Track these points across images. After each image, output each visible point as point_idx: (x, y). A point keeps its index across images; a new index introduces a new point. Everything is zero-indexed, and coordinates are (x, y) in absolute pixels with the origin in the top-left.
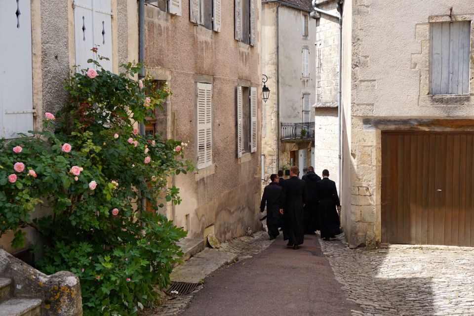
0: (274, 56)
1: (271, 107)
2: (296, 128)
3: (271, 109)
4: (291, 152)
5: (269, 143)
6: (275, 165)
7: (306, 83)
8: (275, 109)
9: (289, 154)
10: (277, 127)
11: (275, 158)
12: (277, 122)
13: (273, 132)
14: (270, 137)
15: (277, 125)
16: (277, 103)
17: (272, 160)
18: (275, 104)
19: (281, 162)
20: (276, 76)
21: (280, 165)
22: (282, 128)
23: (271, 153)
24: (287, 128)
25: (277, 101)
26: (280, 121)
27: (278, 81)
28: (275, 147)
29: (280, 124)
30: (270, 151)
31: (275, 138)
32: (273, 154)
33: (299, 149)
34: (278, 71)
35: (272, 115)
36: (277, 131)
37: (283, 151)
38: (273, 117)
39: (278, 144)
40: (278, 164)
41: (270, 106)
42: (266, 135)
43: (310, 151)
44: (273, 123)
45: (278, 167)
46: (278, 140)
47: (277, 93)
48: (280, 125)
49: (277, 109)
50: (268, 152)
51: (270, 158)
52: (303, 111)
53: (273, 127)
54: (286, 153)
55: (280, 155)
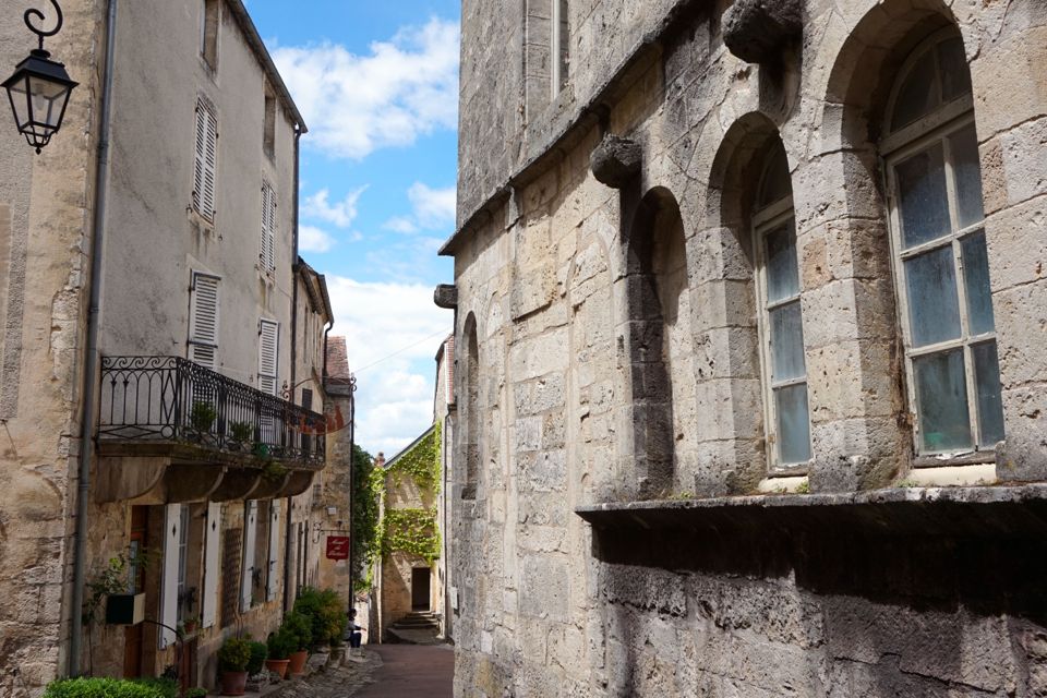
0: (90, 25)
1: (53, 266)
2: (179, 383)
3: (55, 279)
4: (136, 509)
5: (34, 448)
6: (56, 567)
7: (202, 238)
8: (78, 279)
9: (129, 518)
10: (80, 370)
11: (61, 528)
12: (82, 343)
13: (56, 395)
14: (37, 421)
15: (82, 356)
16: (87, 250)
17: (44, 540)
18: (77, 250)
19: (88, 552)
20: (95, 119)
21: (84, 572)
22: (108, 379)
23: (36, 507)
24: (132, 379)
25: (88, 241)
26: (99, 345)
27: (101, 148)
28: (64, 474)
29: (97, 361)
30: (33, 495)
31: (66, 422)
32: (49, 508)
33: (168, 501)
34: (103, 101)
35: (59, 304)
36: (79, 390)
37: (105, 499)
38: (60, 317)
39: (80, 458)
40: (76, 564)
41: (48, 262)
42: (14, 406)
43: (205, 514)
44: (59, 344)
45: (74, 578)
46: (82, 436)
47: (90, 204)
48: (93, 367)
49: (85, 282)
50: (21, 497)
51: (32, 529)
52: (188, 343)
53: (60, 369)
54: (114, 513)
55: (86, 518)
